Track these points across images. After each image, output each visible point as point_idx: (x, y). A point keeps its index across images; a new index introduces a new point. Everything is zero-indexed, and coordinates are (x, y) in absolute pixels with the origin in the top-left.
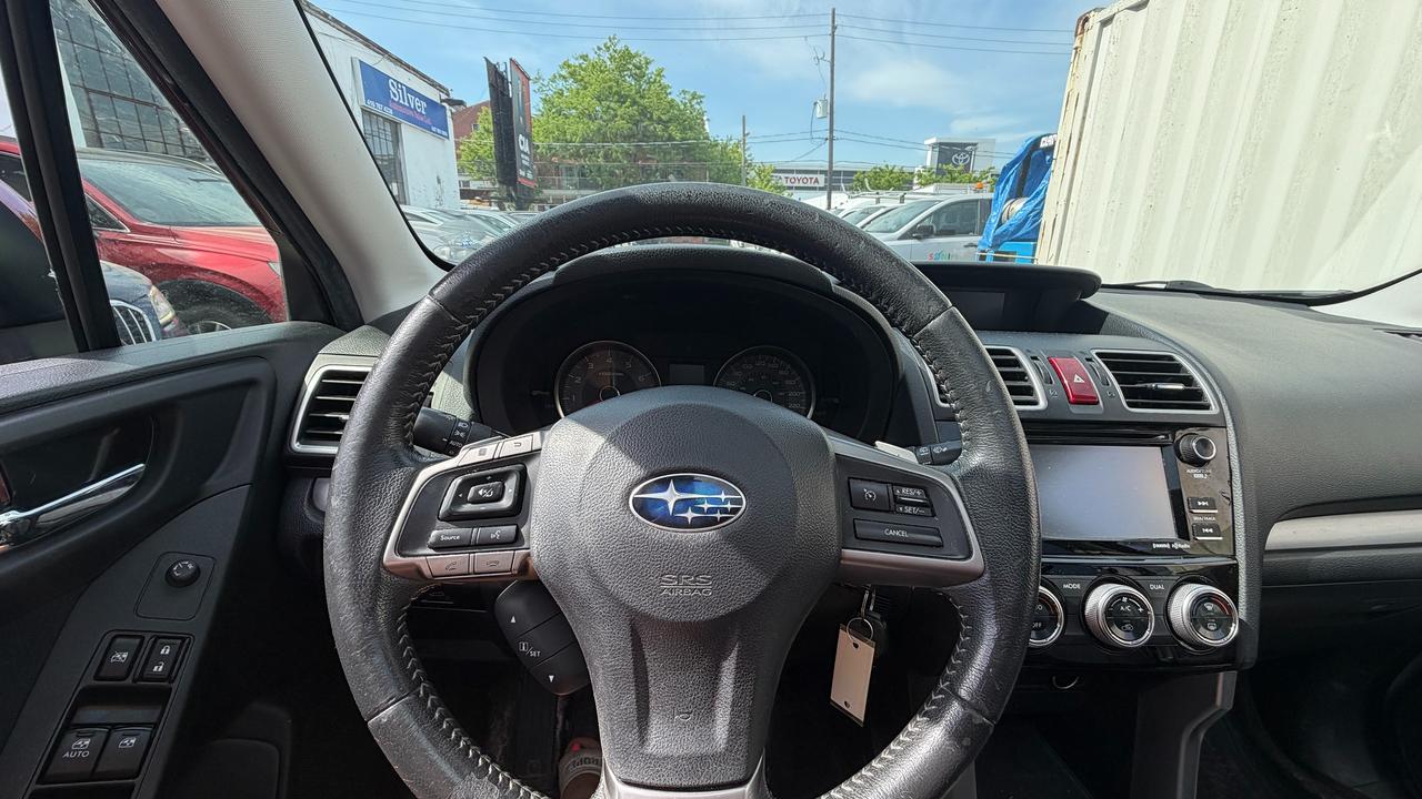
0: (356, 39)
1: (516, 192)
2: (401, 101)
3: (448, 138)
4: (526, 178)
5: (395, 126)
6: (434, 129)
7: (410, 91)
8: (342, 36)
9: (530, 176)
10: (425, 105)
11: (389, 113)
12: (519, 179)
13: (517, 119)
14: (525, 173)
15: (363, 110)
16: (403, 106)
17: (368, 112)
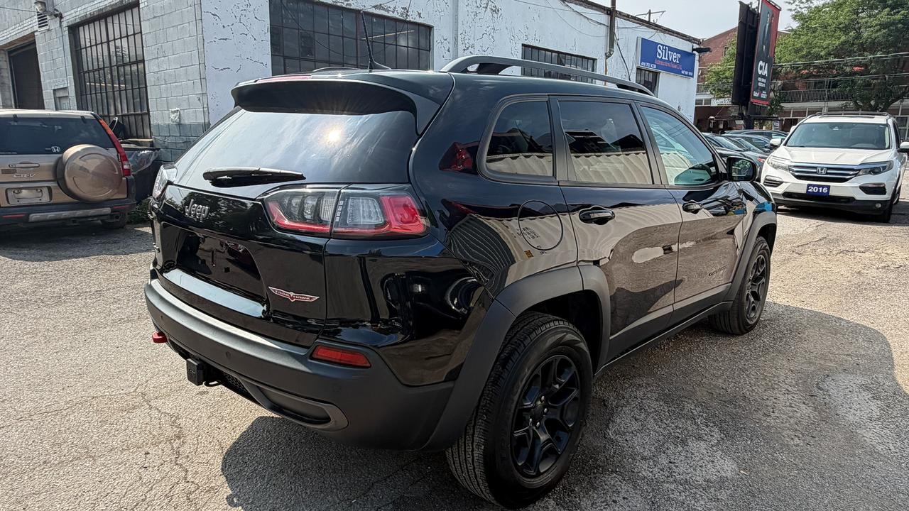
0: (643, 25)
1: (747, 109)
2: (663, 58)
3: (692, 77)
4: (759, 98)
5: (656, 74)
6: (683, 72)
7: (671, 49)
8: (635, 25)
9: (764, 96)
10: (679, 55)
11: (654, 68)
12: (752, 100)
13: (760, 46)
14: (759, 96)
15: (637, 69)
16: (664, 60)
17: (640, 69)
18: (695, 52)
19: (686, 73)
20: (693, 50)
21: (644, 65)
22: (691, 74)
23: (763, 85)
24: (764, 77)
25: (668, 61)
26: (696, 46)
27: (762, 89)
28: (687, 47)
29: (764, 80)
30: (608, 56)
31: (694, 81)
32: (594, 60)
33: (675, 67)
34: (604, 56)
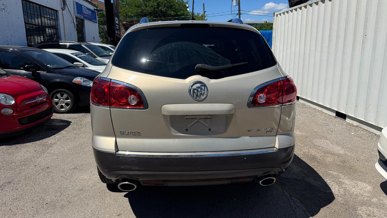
5: (83, 21)
7: (88, 9)
10: (91, 12)
11: (82, 17)
12: (116, 35)
13: (115, 11)
14: (117, 32)
16: (86, 14)
17: (76, 18)
19: (94, 21)
21: (78, 15)
22: (96, 21)
23: (118, 28)
24: (117, 24)
26: (95, 8)
27: (118, 30)
29: (118, 26)
30: (63, 9)
31: (97, 24)
32: (57, 11)
33: (90, 17)
34: (61, 10)
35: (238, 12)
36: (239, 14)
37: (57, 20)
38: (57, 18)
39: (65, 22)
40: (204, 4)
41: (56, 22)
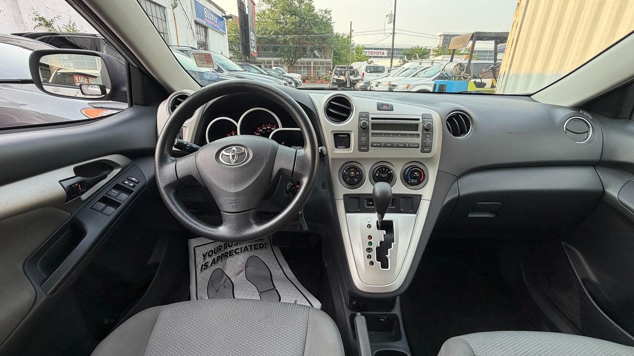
1: (249, 58)
2: (209, 18)
3: (225, 34)
4: (253, 52)
5: (206, 28)
6: (220, 30)
7: (212, 13)
9: (255, 51)
10: (217, 18)
11: (204, 23)
12: (251, 53)
13: (250, 24)
14: (253, 50)
15: (195, 22)
16: (209, 20)
17: (196, 23)
18: (224, 18)
19: (222, 31)
20: (223, 17)
21: (199, 20)
22: (224, 32)
23: (254, 45)
24: (253, 41)
25: (212, 20)
26: (224, 15)
27: (254, 47)
28: (220, 14)
29: (254, 43)
30: (174, 8)
31: (226, 36)
32: (164, 8)
33: (216, 25)
34: (171, 7)
35: (391, 31)
36: (394, 33)
37: (165, 21)
38: (165, 18)
39: (178, 26)
40: (351, 22)
41: (164, 24)
